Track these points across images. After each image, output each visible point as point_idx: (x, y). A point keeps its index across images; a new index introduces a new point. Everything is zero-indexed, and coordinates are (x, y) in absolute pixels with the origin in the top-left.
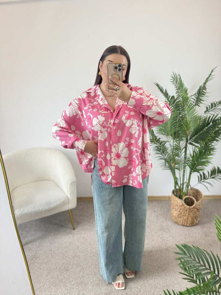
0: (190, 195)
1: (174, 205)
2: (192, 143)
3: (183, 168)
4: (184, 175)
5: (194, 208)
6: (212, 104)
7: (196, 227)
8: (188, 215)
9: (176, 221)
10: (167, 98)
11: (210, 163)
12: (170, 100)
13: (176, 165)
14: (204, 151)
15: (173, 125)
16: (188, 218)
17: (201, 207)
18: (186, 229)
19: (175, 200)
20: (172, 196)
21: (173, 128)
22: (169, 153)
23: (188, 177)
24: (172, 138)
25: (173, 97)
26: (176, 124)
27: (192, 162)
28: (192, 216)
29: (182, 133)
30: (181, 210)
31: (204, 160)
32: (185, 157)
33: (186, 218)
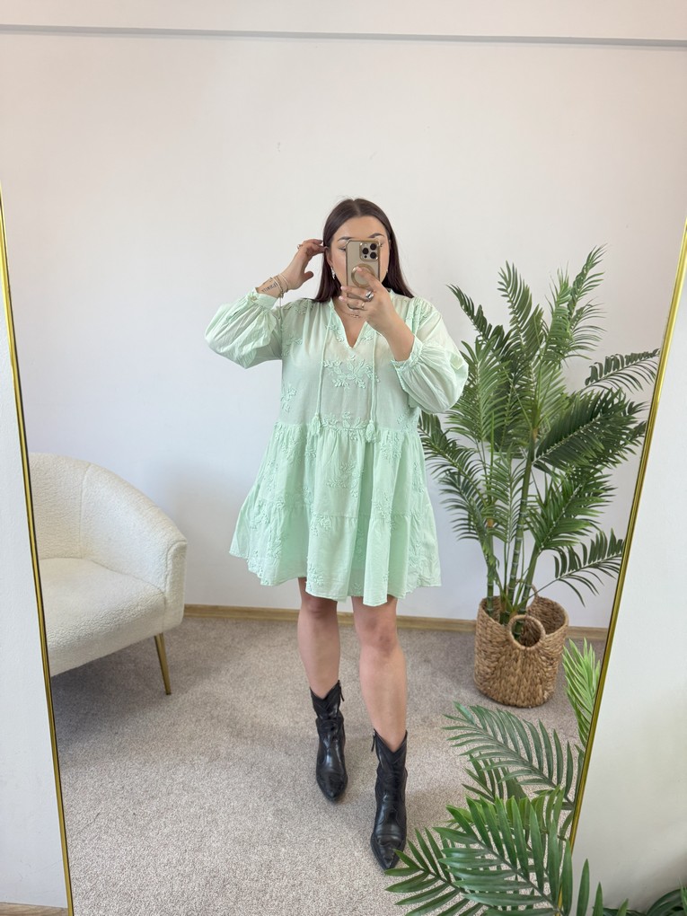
1: (484, 640)
2: (544, 465)
3: (516, 536)
4: (516, 555)
5: (538, 651)
6: (608, 361)
7: (542, 711)
8: (521, 674)
9: (486, 689)
10: (482, 333)
11: (591, 524)
12: (489, 337)
13: (500, 526)
14: (576, 490)
15: (498, 409)
16: (520, 681)
17: (558, 651)
19: (485, 625)
20: (479, 616)
21: (494, 417)
22: (481, 492)
23: (527, 565)
25: (499, 330)
26: (501, 407)
27: (543, 521)
28: (532, 677)
29: (519, 434)
30: (502, 656)
31: (579, 517)
32: (522, 502)
33: (513, 680)
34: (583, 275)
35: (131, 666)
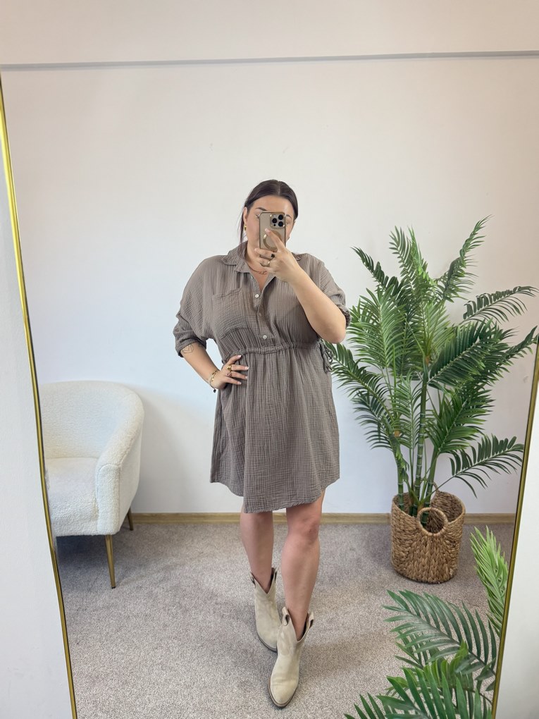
1: (398, 529)
2: (437, 384)
3: (418, 443)
4: (419, 459)
5: (442, 535)
6: (479, 299)
7: (449, 585)
8: (429, 555)
9: (402, 570)
10: (380, 283)
12: (387, 285)
13: (404, 436)
14: (464, 404)
15: (397, 341)
16: (429, 561)
17: (459, 535)
18: (425, 589)
19: (399, 518)
20: (392, 510)
21: (394, 349)
22: (388, 408)
23: (429, 466)
24: (392, 373)
25: (394, 280)
26: (401, 340)
27: (439, 430)
28: (439, 558)
30: (414, 542)
31: (466, 425)
32: (421, 415)
33: (424, 561)
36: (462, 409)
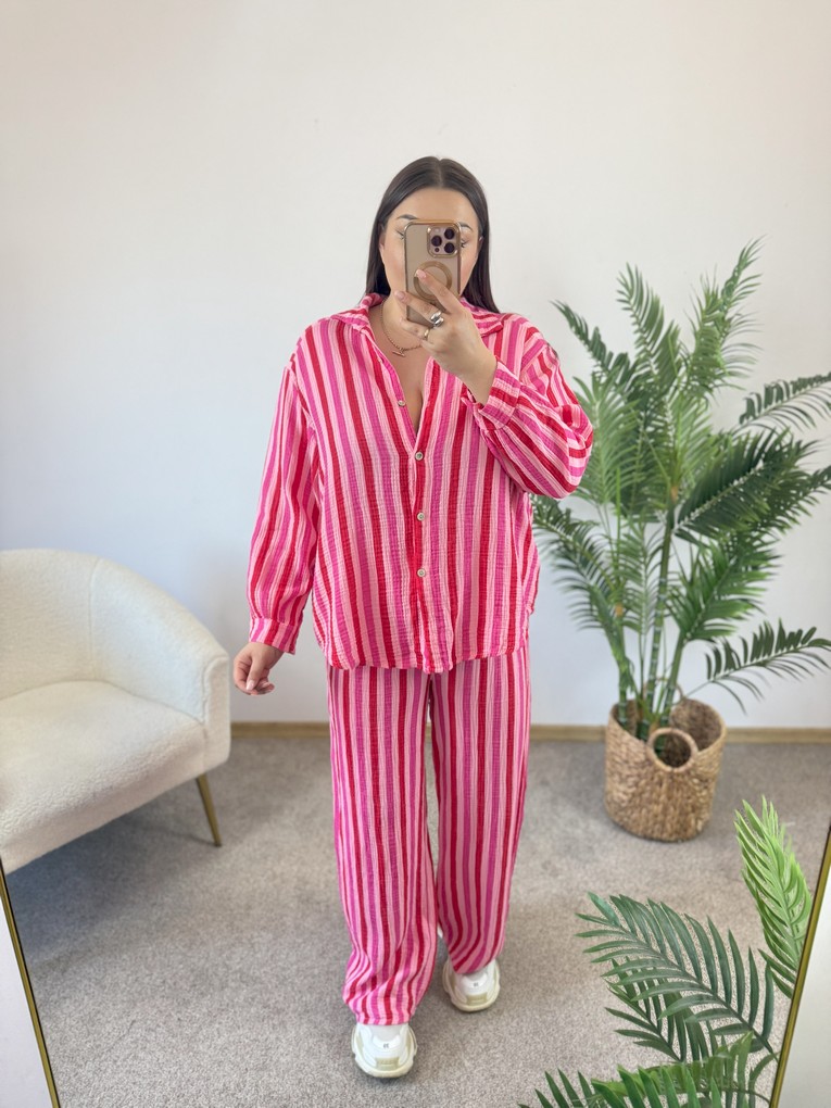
0: (678, 726)
1: (618, 759)
2: (688, 533)
3: (654, 624)
4: (655, 651)
5: (688, 772)
6: (768, 391)
7: (695, 846)
8: (666, 801)
9: (621, 820)
10: (600, 363)
11: (753, 606)
12: (610, 367)
13: (630, 613)
14: (732, 562)
15: (622, 462)
16: (665, 811)
17: (714, 770)
18: (658, 851)
19: (618, 741)
21: (619, 473)
22: (603, 567)
23: (670, 659)
24: (615, 511)
25: (623, 358)
26: (632, 459)
27: (689, 605)
28: (681, 805)
29: (655, 493)
30: (641, 779)
31: (732, 597)
32: (660, 582)
33: (657, 809)
34: (734, 279)
35: (171, 810)
36: (727, 571)
